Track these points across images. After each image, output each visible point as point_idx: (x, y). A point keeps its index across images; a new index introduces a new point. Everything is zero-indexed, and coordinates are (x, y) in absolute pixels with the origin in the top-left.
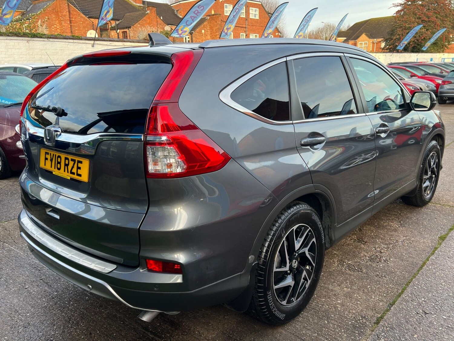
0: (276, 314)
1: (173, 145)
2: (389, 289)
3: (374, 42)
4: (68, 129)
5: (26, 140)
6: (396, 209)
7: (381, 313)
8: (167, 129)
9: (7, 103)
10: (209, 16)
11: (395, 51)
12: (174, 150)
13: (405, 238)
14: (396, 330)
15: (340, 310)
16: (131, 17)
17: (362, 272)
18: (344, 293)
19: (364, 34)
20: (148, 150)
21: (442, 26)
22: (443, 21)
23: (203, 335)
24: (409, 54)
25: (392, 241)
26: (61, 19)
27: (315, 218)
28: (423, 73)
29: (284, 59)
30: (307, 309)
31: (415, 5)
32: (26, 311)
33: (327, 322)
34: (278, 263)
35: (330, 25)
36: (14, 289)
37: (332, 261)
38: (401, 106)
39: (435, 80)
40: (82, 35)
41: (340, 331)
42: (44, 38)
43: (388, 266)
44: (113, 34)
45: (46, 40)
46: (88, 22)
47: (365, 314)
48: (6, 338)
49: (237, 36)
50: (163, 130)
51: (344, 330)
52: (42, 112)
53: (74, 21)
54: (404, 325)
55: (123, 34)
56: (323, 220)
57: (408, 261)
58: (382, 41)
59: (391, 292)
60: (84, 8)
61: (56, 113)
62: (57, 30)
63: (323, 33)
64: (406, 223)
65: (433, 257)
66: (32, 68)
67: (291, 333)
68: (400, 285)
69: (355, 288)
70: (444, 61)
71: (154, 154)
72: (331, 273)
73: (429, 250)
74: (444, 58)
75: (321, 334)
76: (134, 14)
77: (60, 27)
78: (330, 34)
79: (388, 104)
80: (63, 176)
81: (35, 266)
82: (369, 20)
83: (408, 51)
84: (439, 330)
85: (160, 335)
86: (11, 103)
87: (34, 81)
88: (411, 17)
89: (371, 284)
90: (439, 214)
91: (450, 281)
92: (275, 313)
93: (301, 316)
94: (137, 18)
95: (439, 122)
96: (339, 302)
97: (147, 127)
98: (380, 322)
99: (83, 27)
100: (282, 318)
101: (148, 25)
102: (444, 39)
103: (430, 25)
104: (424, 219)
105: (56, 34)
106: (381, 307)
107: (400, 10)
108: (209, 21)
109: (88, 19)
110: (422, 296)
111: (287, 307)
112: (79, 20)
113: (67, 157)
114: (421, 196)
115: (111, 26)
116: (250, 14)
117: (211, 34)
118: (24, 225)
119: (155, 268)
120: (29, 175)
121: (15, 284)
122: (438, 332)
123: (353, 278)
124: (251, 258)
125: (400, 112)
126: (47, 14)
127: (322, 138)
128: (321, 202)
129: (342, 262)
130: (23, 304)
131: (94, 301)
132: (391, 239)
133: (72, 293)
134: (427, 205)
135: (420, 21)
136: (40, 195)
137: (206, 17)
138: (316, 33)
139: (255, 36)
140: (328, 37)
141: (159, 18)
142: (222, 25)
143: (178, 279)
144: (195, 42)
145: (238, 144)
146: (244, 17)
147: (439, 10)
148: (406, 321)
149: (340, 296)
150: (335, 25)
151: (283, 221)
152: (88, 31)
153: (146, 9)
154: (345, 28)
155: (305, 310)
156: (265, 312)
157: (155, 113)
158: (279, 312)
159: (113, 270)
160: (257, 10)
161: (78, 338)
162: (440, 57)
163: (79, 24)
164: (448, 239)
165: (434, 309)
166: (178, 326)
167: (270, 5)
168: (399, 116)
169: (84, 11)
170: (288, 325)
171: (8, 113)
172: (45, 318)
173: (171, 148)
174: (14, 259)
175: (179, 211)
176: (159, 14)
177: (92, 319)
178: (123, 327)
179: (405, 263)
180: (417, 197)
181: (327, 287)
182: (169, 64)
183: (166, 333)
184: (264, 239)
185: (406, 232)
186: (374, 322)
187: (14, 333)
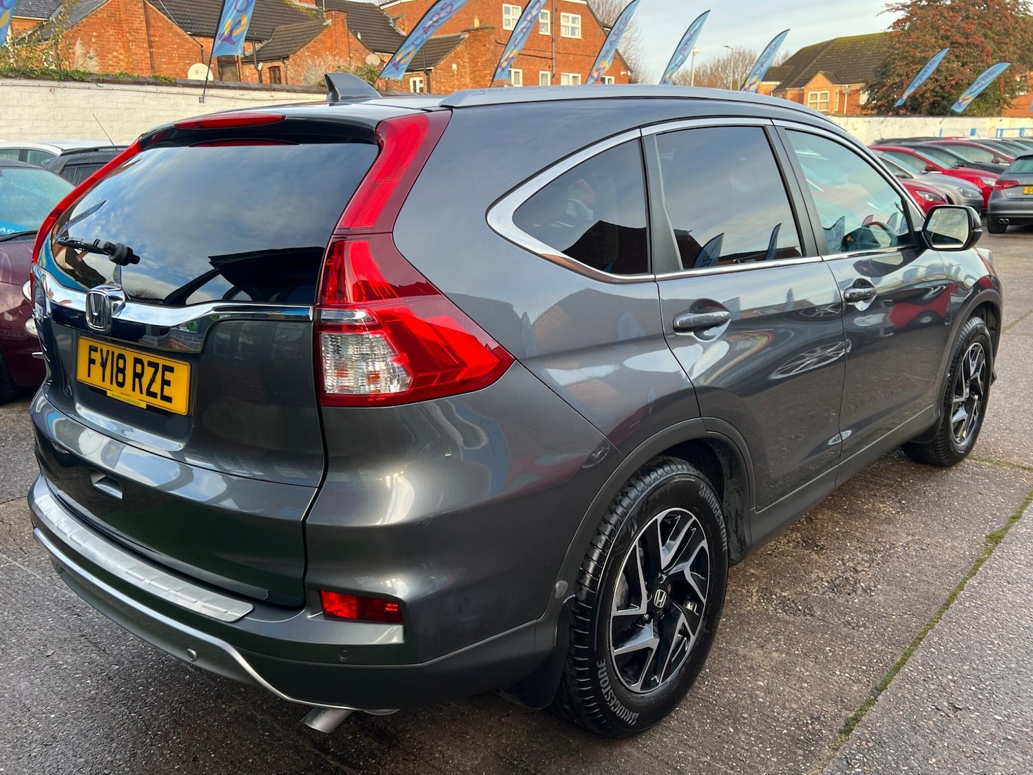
0: (617, 713)
1: (380, 331)
2: (874, 654)
3: (844, 92)
4: (143, 292)
5: (45, 317)
6: (891, 471)
7: (856, 709)
8: (367, 292)
9: (5, 231)
10: (469, 31)
11: (890, 113)
12: (383, 341)
13: (910, 538)
14: (889, 746)
15: (763, 703)
16: (290, 35)
17: (812, 615)
18: (772, 663)
19: (820, 74)
20: (323, 342)
21: (997, 56)
22: (999, 43)
23: (453, 760)
24: (922, 119)
25: (882, 545)
26: (127, 38)
27: (707, 493)
28: (953, 162)
29: (636, 134)
30: (687, 700)
31: (937, 7)
32: (49, 708)
33: (732, 731)
34: (621, 596)
35: (744, 53)
36: (19, 658)
37: (744, 591)
38: (902, 240)
39: (981, 178)
40: (177, 75)
41: (763, 750)
42: (88, 82)
43: (871, 601)
44: (248, 71)
45: (93, 85)
46: (191, 45)
47: (819, 711)
49: (531, 80)
50: (358, 297)
51: (772, 749)
52: (83, 254)
53: (158, 43)
54: (906, 737)
55: (272, 72)
56: (725, 498)
57: (917, 589)
58: (862, 89)
59: (877, 662)
60: (181, 13)
61: (113, 258)
62: (119, 63)
63: (727, 72)
64: (913, 505)
65: (973, 581)
66: (62, 150)
67: (651, 755)
68: (899, 644)
69: (796, 652)
70: (1001, 135)
71: (337, 351)
72: (742, 620)
73: (964, 564)
74: (1002, 127)
75: (720, 756)
76: (296, 27)
77: (126, 58)
78: (743, 74)
79: (874, 234)
80: (130, 400)
81: (69, 604)
82: (833, 41)
83: (920, 113)
84: (985, 746)
85: (355, 761)
86: (14, 231)
87: (67, 180)
88: (928, 36)
89: (833, 644)
90: (987, 484)
91: (1010, 636)
92: (615, 710)
93: (673, 717)
94: (304, 36)
95: (988, 276)
96: (761, 683)
97: (320, 289)
98: (853, 729)
99: (179, 57)
100: (631, 721)
101: (327, 53)
102: (1001, 85)
103: (971, 53)
104: (954, 495)
105: (116, 71)
106: (855, 696)
107: (903, 19)
108: (468, 44)
109: (190, 39)
110: (947, 670)
111: (642, 697)
112: (170, 40)
113: (139, 356)
114: (948, 443)
115: (244, 55)
116: (562, 27)
117: (473, 72)
118: (42, 513)
119: (341, 610)
120: (53, 399)
121: (23, 646)
122: (983, 751)
123: (793, 629)
124: (559, 587)
125: (900, 253)
126: (97, 27)
127: (722, 314)
128: (720, 458)
129: (768, 594)
130: (42, 692)
131: (202, 684)
132: (879, 540)
133: (152, 667)
134: (961, 463)
135: (947, 43)
136: (78, 444)
137: (460, 33)
138: (711, 71)
139: (573, 77)
140: (739, 80)
141: (353, 37)
142: (497, 53)
143: (392, 635)
144: (435, 92)
145: (533, 326)
146: (549, 33)
147: (992, 18)
148: (912, 727)
149: (763, 670)
150: (754, 52)
151: (632, 503)
152: (190, 66)
153: (323, 15)
154: (778, 58)
155: (683, 702)
156: (594, 708)
157: (340, 257)
158: (624, 708)
159: (245, 616)
160: (578, 18)
161: (167, 770)
162: (993, 127)
163: (169, 49)
164: (1008, 540)
165: (976, 699)
166: (395, 741)
167: (608, 5)
168: (898, 263)
169: (181, 21)
170: (646, 737)
171: (6, 255)
172: (92, 724)
173: (375, 337)
174: (20, 590)
175: (394, 481)
176: (353, 27)
177: (199, 725)
178: (269, 744)
179: (911, 595)
180: (939, 444)
181: (733, 649)
182: (373, 143)
183: (367, 758)
184: (589, 544)
185: (914, 525)
186: (840, 730)
187: (20, 759)
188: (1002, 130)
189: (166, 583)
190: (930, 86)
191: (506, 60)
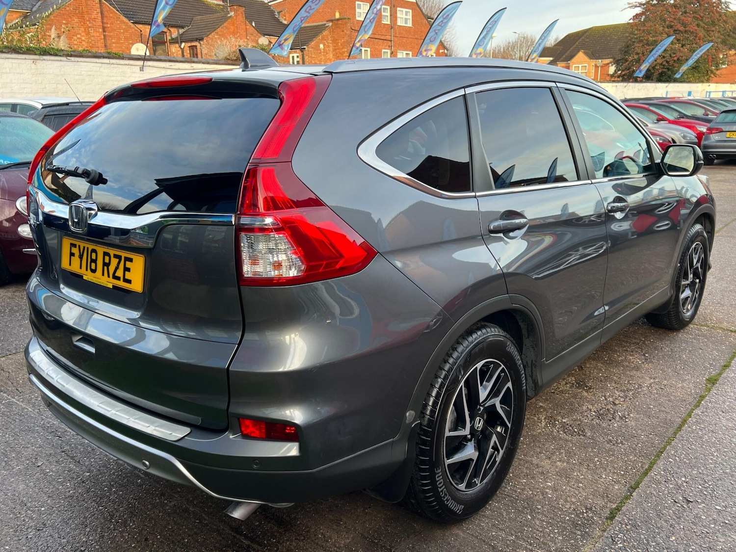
0: (449, 505)
1: (283, 232)
2: (629, 463)
3: (598, 65)
4: (107, 205)
5: (38, 223)
6: (637, 333)
7: (618, 502)
8: (273, 205)
9: (3, 162)
10: (332, 21)
11: (631, 80)
12: (285, 239)
13: (652, 381)
14: (642, 528)
15: (551, 498)
16: (204, 23)
17: (585, 436)
18: (557, 470)
19: (581, 52)
20: (242, 240)
21: (706, 39)
22: (707, 31)
23: (331, 539)
24: (653, 84)
25: (633, 386)
26: (87, 25)
27: (512, 349)
28: (676, 115)
29: (461, 92)
30: (498, 496)
31: (664, 5)
32: (40, 503)
33: (530, 518)
34: (451, 422)
35: (527, 37)
36: (18, 468)
37: (536, 419)
38: (646, 169)
39: (696, 126)
40: (123, 51)
41: (552, 531)
42: (60, 56)
43: (626, 425)
44: (174, 49)
45: (64, 59)
46: (133, 30)
47: (591, 504)
48: (7, 547)
49: (376, 54)
50: (267, 208)
51: (559, 530)
52: (64, 178)
53: (110, 29)
54: (653, 521)
55: (191, 50)
56: (523, 353)
57: (658, 417)
58: (611, 63)
59: (631, 468)
60: (126, 7)
61: (88, 180)
62: (81, 43)
63: (515, 50)
64: (654, 357)
65: (698, 411)
66: (42, 105)
67: (473, 535)
68: (647, 456)
69: (574, 462)
70: (709, 95)
71: (251, 246)
72: (535, 439)
73: (691, 399)
74: (710, 91)
75: (522, 536)
76: (208, 18)
77: (87, 39)
78: (526, 52)
79: (626, 165)
80: (100, 282)
81: (53, 429)
82: (590, 29)
83: (652, 80)
84: (710, 527)
85: (261, 540)
86: (9, 162)
87: (47, 126)
88: (657, 26)
89: (600, 456)
90: (706, 342)
91: (725, 450)
92: (448, 503)
93: (488, 508)
94: (214, 24)
95: (706, 195)
96: (550, 484)
97: (240, 203)
98: (615, 516)
99: (124, 38)
100: (458, 511)
101: (231, 36)
102: (710, 61)
103: (688, 37)
104: (682, 350)
105: (80, 49)
106: (617, 493)
107: (640, 14)
108: (331, 30)
109: (132, 25)
110: (681, 474)
111: (466, 494)
112: (118, 26)
113: (107, 250)
114: (678, 313)
115: (171, 37)
116: (398, 18)
117: (334, 50)
118: (36, 363)
119: (254, 432)
120: (43, 281)
121: (20, 459)
122: (708, 532)
123: (571, 445)
124: (409, 415)
125: (644, 178)
126: (66, 17)
127: (523, 221)
128: (520, 324)
129: (553, 421)
130: (34, 492)
131: (150, 486)
132: (630, 382)
133: (114, 474)
134: (687, 328)
135: (672, 31)
136: (61, 314)
137: (325, 22)
138: (504, 50)
139: (406, 54)
140: (524, 57)
141: (249, 24)
142: (352, 37)
143: (292, 450)
144: (309, 63)
145: (385, 229)
146: (389, 23)
147: (703, 13)
148: (657, 514)
149: (551, 475)
150: (534, 36)
151: (460, 355)
152: (133, 45)
153: (228, 9)
154: (551, 41)
155: (495, 497)
156: (432, 502)
157: (254, 179)
158: (454, 502)
159: (185, 436)
160: (409, 12)
161: (126, 547)
162: (704, 90)
163: (118, 33)
164: (721, 382)
165: (702, 495)
166: (289, 526)
167: (431, 3)
168: (643, 185)
169: (126, 13)
170: (469, 523)
171: (3, 179)
172: (71, 515)
173: (279, 237)
174: (17, 419)
175: (292, 340)
176: (249, 17)
177: (149, 515)
178: (199, 528)
179: (654, 421)
180: (672, 314)
181: (529, 460)
182: (276, 98)
183: (270, 538)
184: (430, 384)
185: (655, 372)
186: (606, 517)
187: (20, 540)
188: (710, 92)
189: (127, 413)
190: (659, 61)
191: (359, 41)
